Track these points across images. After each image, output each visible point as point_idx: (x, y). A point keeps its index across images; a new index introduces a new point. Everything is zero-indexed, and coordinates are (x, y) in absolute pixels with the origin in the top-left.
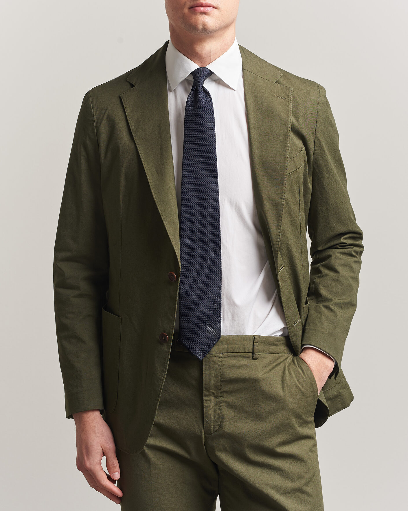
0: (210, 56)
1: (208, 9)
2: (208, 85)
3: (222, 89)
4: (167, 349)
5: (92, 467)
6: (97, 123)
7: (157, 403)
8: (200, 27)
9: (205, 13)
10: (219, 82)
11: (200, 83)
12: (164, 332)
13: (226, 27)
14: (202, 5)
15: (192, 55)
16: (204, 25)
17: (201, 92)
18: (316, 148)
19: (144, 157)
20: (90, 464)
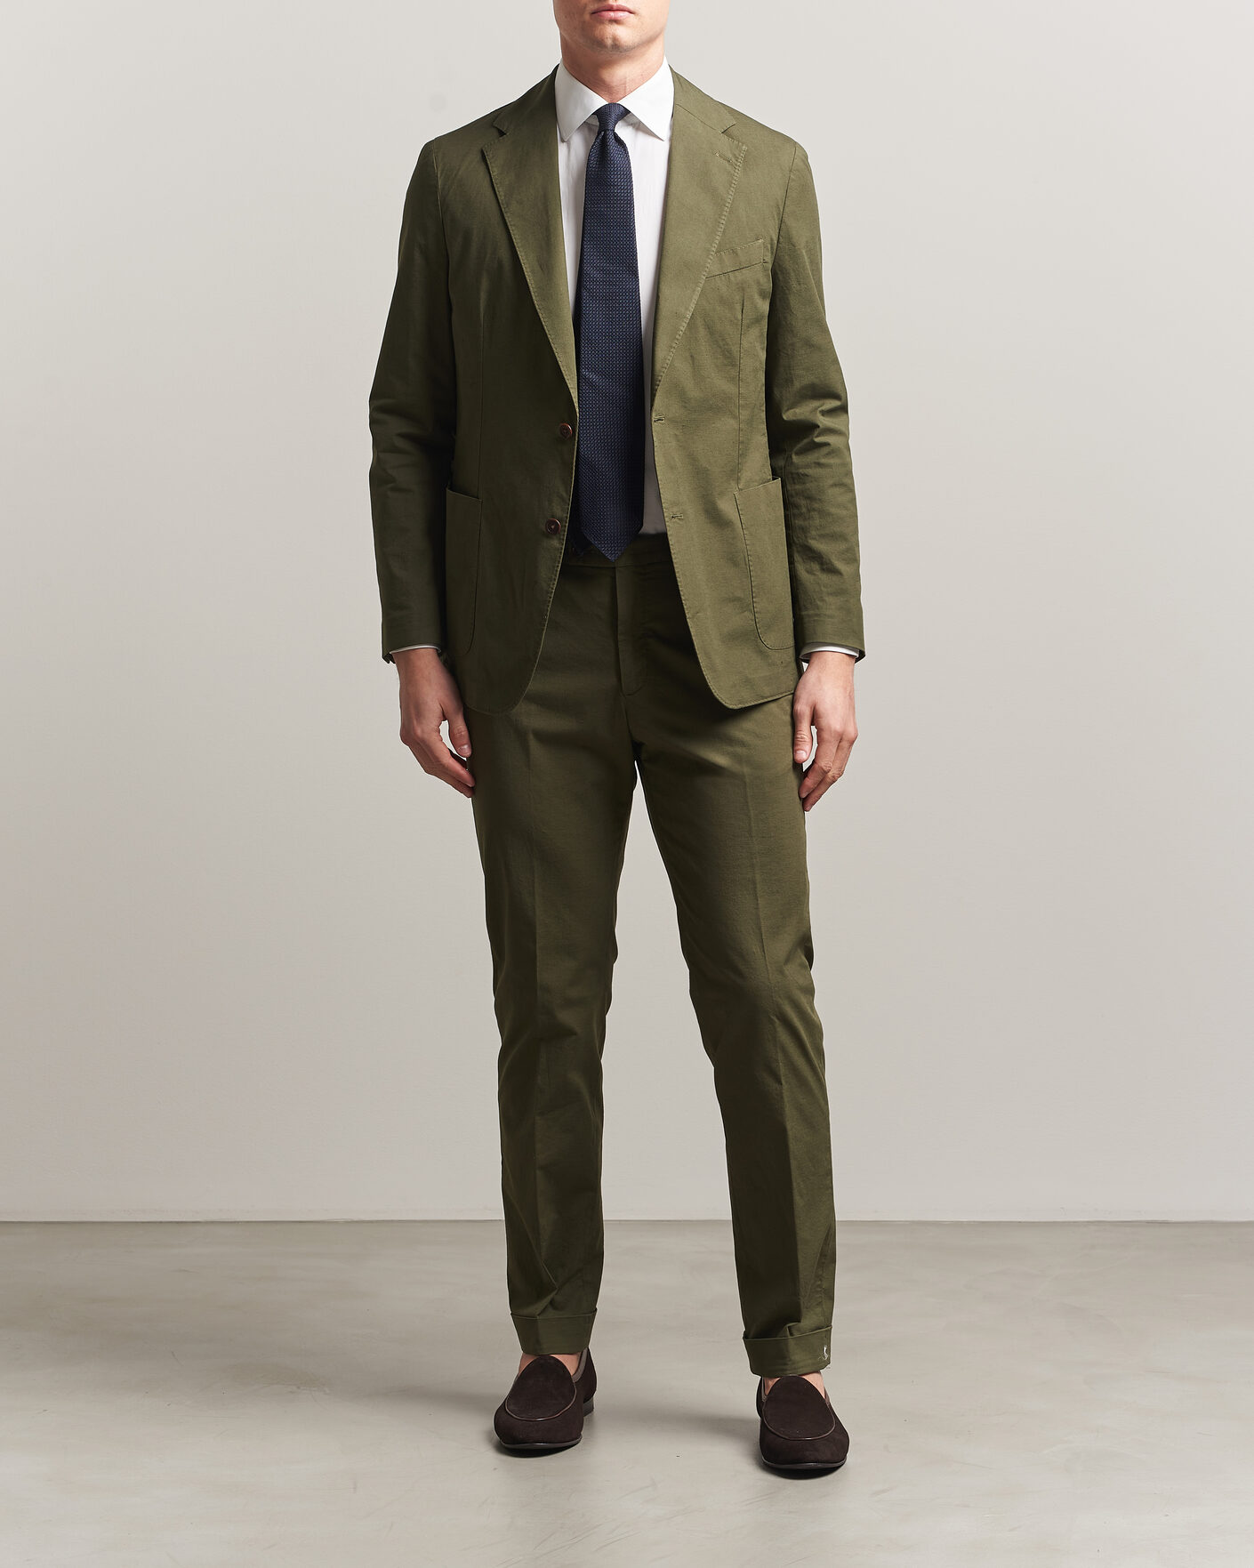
0: (625, 84)
1: (620, 15)
2: (622, 131)
3: (641, 137)
4: (557, 544)
5: (426, 736)
6: (443, 189)
7: (543, 630)
8: (609, 42)
9: (616, 21)
10: (639, 127)
11: (610, 127)
12: (553, 517)
13: (650, 41)
14: (611, 9)
15: (596, 84)
16: (615, 39)
17: (612, 141)
18: (781, 240)
19: (520, 245)
20: (423, 731)
